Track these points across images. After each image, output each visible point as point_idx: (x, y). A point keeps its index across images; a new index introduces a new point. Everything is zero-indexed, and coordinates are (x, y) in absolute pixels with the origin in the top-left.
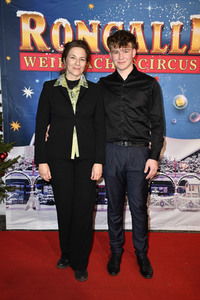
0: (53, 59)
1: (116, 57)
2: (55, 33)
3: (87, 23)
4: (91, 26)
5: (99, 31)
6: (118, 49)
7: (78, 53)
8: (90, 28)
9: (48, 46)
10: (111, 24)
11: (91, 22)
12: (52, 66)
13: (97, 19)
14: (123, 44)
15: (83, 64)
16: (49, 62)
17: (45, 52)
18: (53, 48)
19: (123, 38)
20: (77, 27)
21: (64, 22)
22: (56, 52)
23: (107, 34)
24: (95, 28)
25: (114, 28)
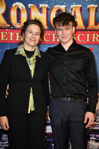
0: (12, 34)
1: (60, 33)
2: (13, 14)
3: (38, 6)
4: (41, 8)
5: (47, 12)
6: (62, 27)
7: (34, 28)
8: (40, 10)
9: (8, 24)
10: (57, 7)
11: (41, 5)
12: (11, 39)
13: (46, 3)
14: (65, 23)
15: (38, 37)
16: (8, 36)
17: (6, 28)
18: (11, 25)
19: (65, 18)
20: (30, 9)
21: (21, 5)
22: (14, 28)
23: (53, 15)
24: (45, 11)
25: (59, 10)
